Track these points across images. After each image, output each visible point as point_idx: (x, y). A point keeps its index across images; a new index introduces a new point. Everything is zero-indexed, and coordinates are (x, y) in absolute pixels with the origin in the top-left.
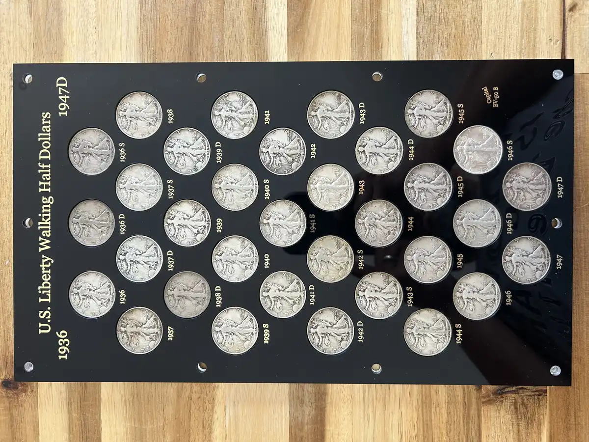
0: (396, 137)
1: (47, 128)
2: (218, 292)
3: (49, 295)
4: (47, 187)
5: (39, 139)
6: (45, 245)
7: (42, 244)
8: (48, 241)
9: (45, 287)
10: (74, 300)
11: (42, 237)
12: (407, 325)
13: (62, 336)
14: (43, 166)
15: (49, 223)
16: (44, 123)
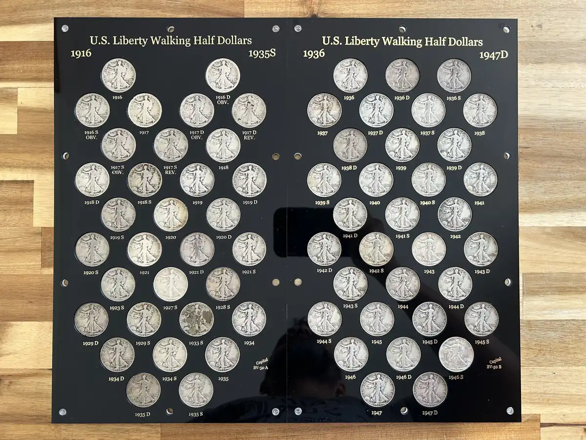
0: (465, 296)
1: (472, 43)
2: (353, 167)
3: (350, 44)
4: (429, 43)
5: (463, 38)
6: (387, 41)
7: (388, 39)
8: (389, 44)
9: (356, 41)
10: (346, 62)
11: (393, 39)
12: (330, 304)
13: (321, 53)
14: (444, 40)
15: (403, 44)
16: (475, 41)
